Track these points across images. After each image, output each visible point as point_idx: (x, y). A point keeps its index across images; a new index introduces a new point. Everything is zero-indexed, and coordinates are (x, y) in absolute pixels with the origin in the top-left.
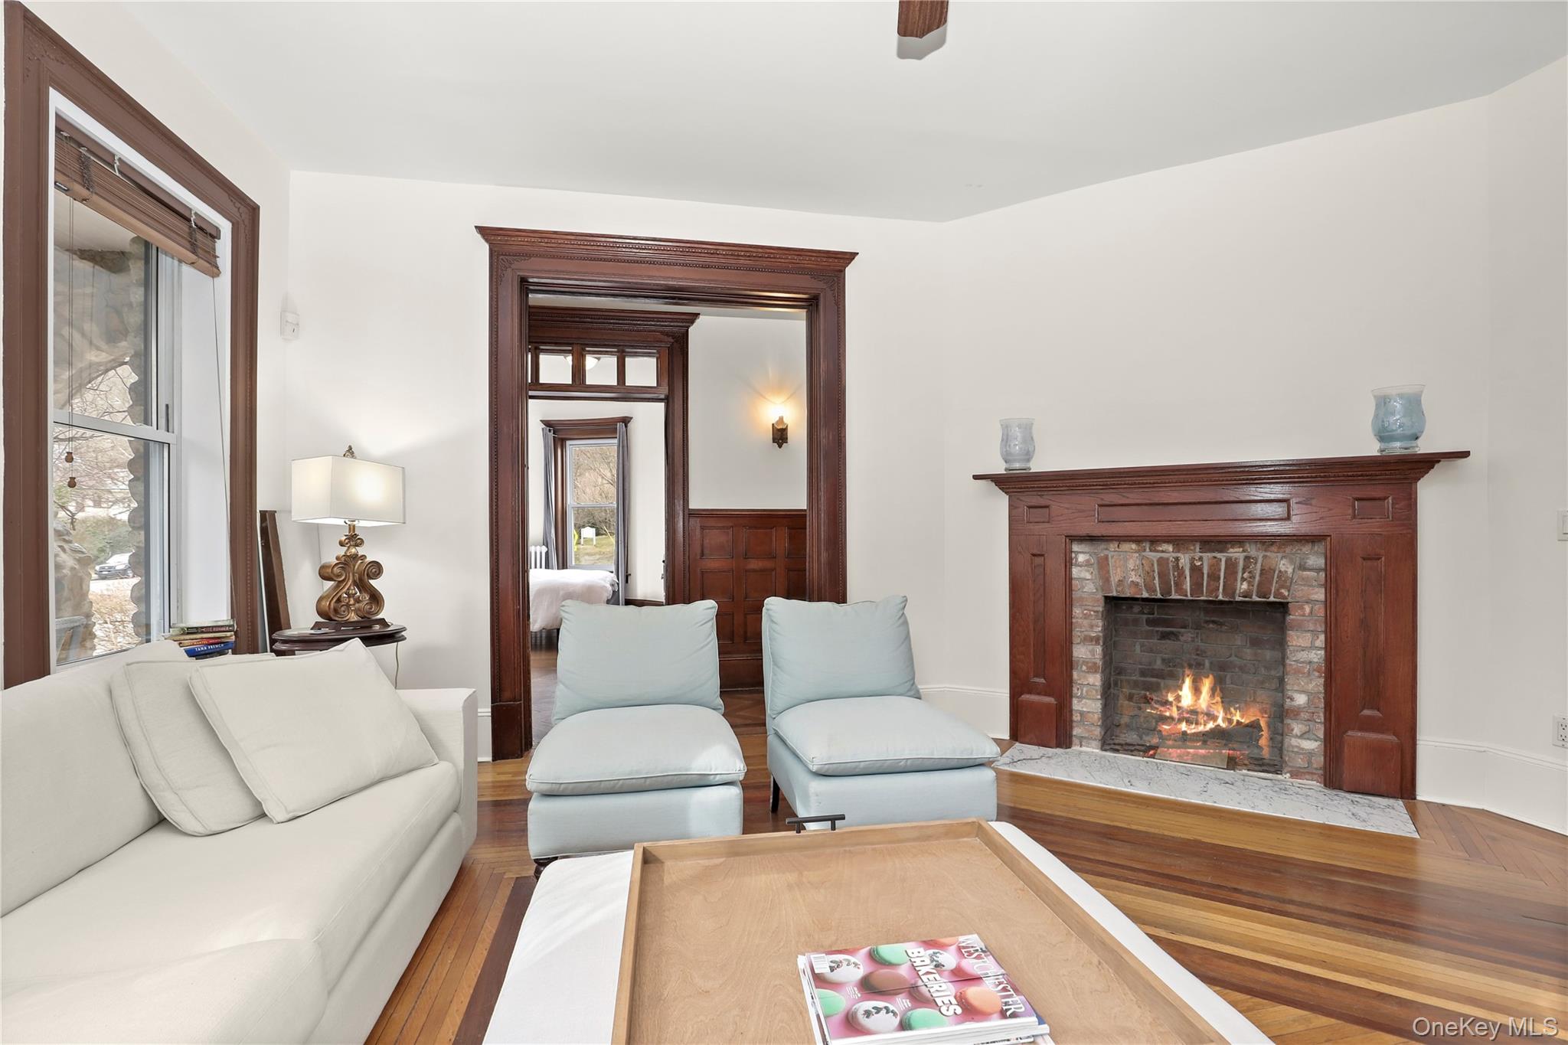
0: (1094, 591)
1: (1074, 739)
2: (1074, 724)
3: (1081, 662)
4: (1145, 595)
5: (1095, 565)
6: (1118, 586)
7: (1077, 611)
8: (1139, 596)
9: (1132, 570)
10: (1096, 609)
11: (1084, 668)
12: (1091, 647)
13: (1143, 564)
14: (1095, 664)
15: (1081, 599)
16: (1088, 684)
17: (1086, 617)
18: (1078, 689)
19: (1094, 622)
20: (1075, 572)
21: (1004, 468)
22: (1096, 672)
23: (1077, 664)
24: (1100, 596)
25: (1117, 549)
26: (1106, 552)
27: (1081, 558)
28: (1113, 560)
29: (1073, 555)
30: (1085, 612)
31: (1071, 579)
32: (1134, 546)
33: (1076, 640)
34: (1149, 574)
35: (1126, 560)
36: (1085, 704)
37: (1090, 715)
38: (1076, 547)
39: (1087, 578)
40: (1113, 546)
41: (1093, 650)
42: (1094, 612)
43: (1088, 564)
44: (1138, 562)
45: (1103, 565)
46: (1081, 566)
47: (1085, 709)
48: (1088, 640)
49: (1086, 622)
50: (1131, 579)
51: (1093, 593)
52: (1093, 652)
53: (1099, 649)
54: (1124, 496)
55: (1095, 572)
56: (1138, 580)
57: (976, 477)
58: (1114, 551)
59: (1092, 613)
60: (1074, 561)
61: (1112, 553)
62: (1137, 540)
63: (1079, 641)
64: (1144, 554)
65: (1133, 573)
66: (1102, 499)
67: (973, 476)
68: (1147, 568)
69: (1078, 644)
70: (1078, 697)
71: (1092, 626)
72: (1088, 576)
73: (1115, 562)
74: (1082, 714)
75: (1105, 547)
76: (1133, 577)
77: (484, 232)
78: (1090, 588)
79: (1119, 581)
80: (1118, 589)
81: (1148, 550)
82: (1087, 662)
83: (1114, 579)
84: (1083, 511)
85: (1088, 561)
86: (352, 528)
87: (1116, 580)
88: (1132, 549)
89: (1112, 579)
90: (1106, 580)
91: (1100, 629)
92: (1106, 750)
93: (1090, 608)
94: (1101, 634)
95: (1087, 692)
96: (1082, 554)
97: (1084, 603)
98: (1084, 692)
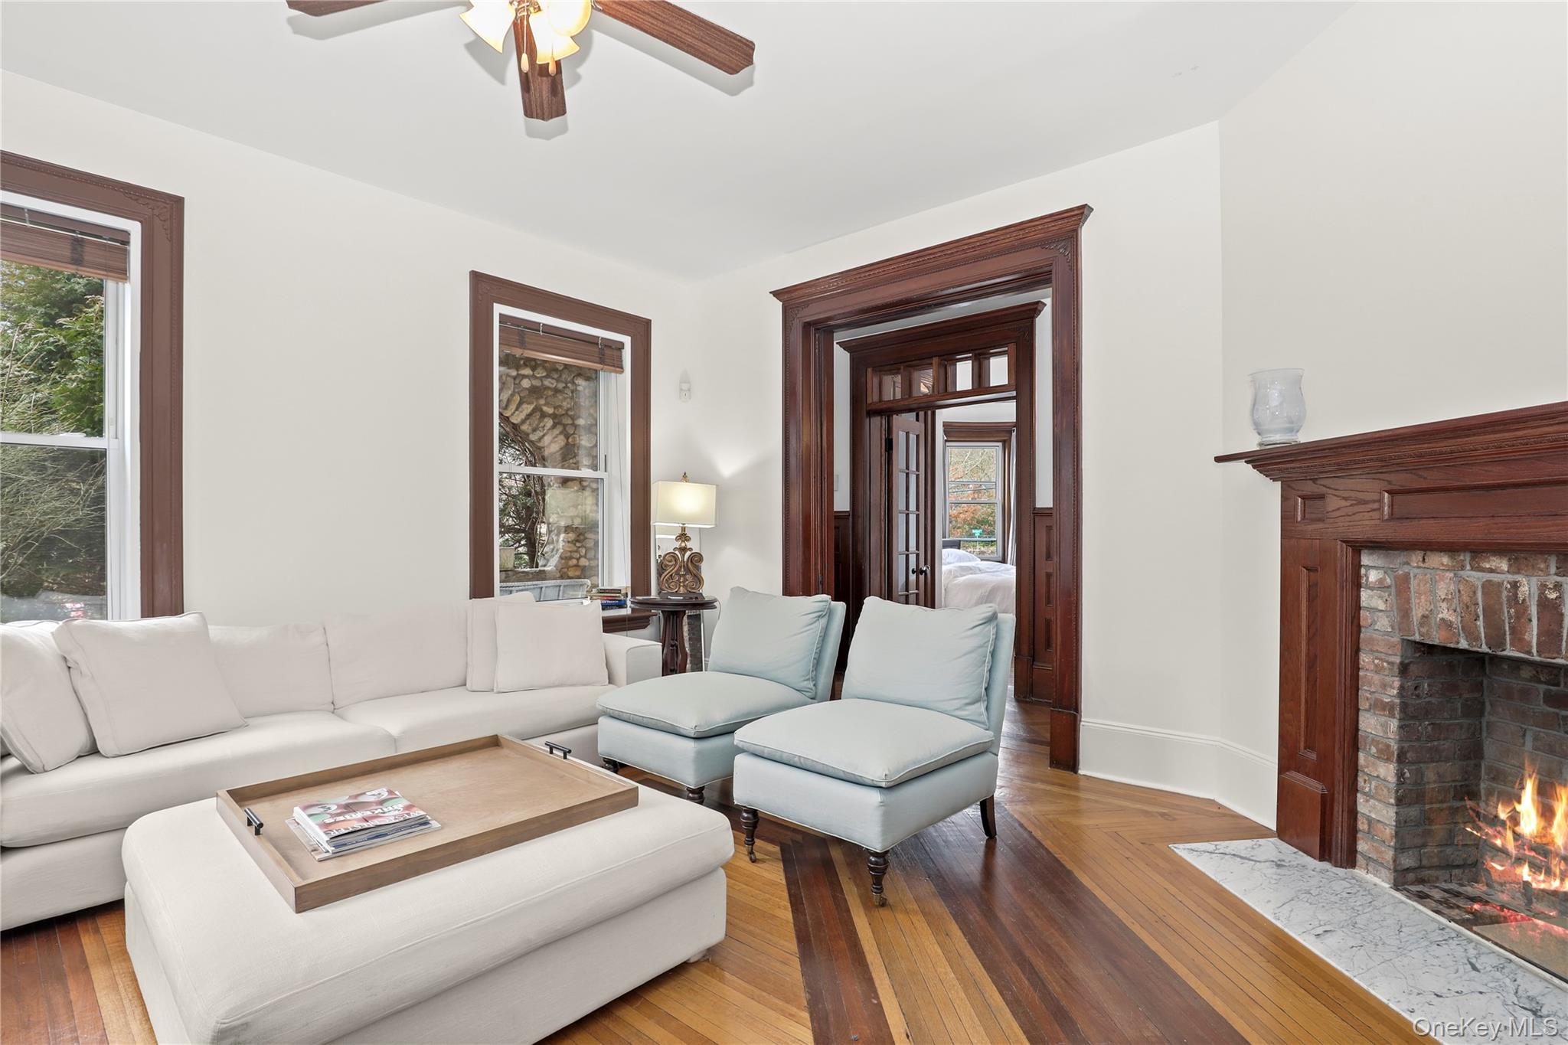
0: (1390, 630)
1: (1359, 857)
2: (1359, 835)
3: (1370, 739)
4: (1464, 644)
5: (1393, 590)
6: (1421, 624)
7: (1365, 659)
8: (1452, 646)
9: (1444, 600)
10: (1392, 659)
11: (1374, 750)
12: (1383, 719)
13: (1459, 591)
14: (1388, 746)
15: (1371, 640)
16: (1378, 777)
17: (1378, 670)
18: (1365, 781)
19: (1388, 679)
20: (1365, 595)
21: (1257, 442)
22: (1388, 760)
23: (1365, 740)
24: (1396, 639)
25: (1421, 564)
26: (1406, 569)
27: (1373, 576)
28: (1416, 581)
29: (1363, 571)
30: (1376, 661)
31: (1358, 608)
32: (1445, 560)
33: (1363, 704)
34: (1468, 608)
35: (1434, 582)
36: (1374, 807)
37: (1380, 826)
38: (1366, 559)
39: (1380, 608)
40: (1416, 558)
41: (1386, 722)
42: (1389, 663)
43: (1381, 586)
44: (1452, 587)
45: (1402, 587)
46: (1372, 589)
47: (1374, 816)
48: (1379, 706)
49: (1376, 678)
50: (1440, 616)
51: (1387, 633)
52: (1385, 726)
53: (1394, 724)
54: (1421, 476)
55: (1392, 599)
56: (1452, 618)
57: (1219, 459)
58: (1419, 567)
59: (1385, 664)
60: (1364, 581)
61: (1416, 571)
62: (1450, 548)
63: (1367, 707)
64: (1462, 573)
65: (1444, 605)
66: (1389, 482)
67: (1215, 458)
68: (1465, 598)
69: (1366, 710)
70: (1365, 794)
71: (1384, 686)
72: (1382, 606)
73: (1419, 585)
74: (1370, 821)
75: (1405, 560)
76: (1445, 614)
77: (777, 294)
78: (1383, 623)
79: (1423, 616)
80: (1421, 629)
81: (1468, 567)
82: (1378, 743)
83: (1417, 613)
84: (1365, 502)
85: (1381, 581)
86: (684, 529)
87: (1420, 615)
88: (1443, 565)
89: (1414, 613)
90: (1405, 613)
91: (1395, 692)
92: (1397, 890)
93: (1383, 656)
94: (1397, 701)
95: (1376, 787)
96: (1374, 570)
97: (1375, 648)
98: (1373, 787)
